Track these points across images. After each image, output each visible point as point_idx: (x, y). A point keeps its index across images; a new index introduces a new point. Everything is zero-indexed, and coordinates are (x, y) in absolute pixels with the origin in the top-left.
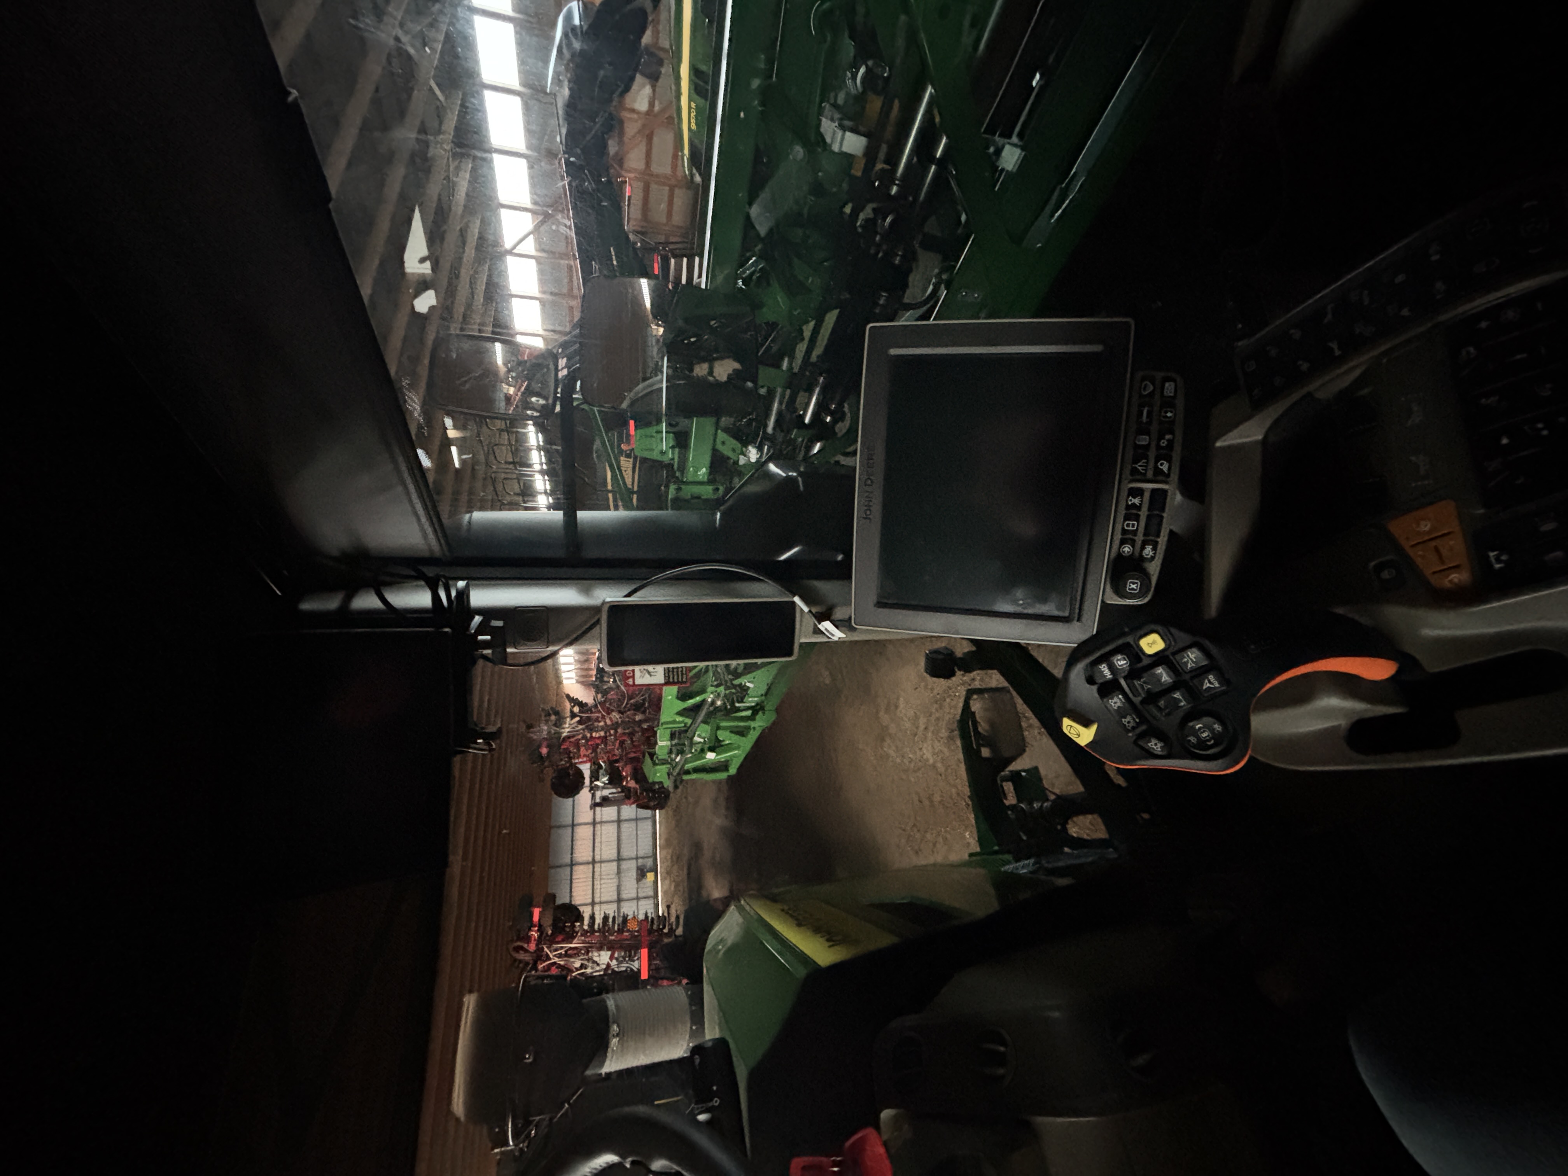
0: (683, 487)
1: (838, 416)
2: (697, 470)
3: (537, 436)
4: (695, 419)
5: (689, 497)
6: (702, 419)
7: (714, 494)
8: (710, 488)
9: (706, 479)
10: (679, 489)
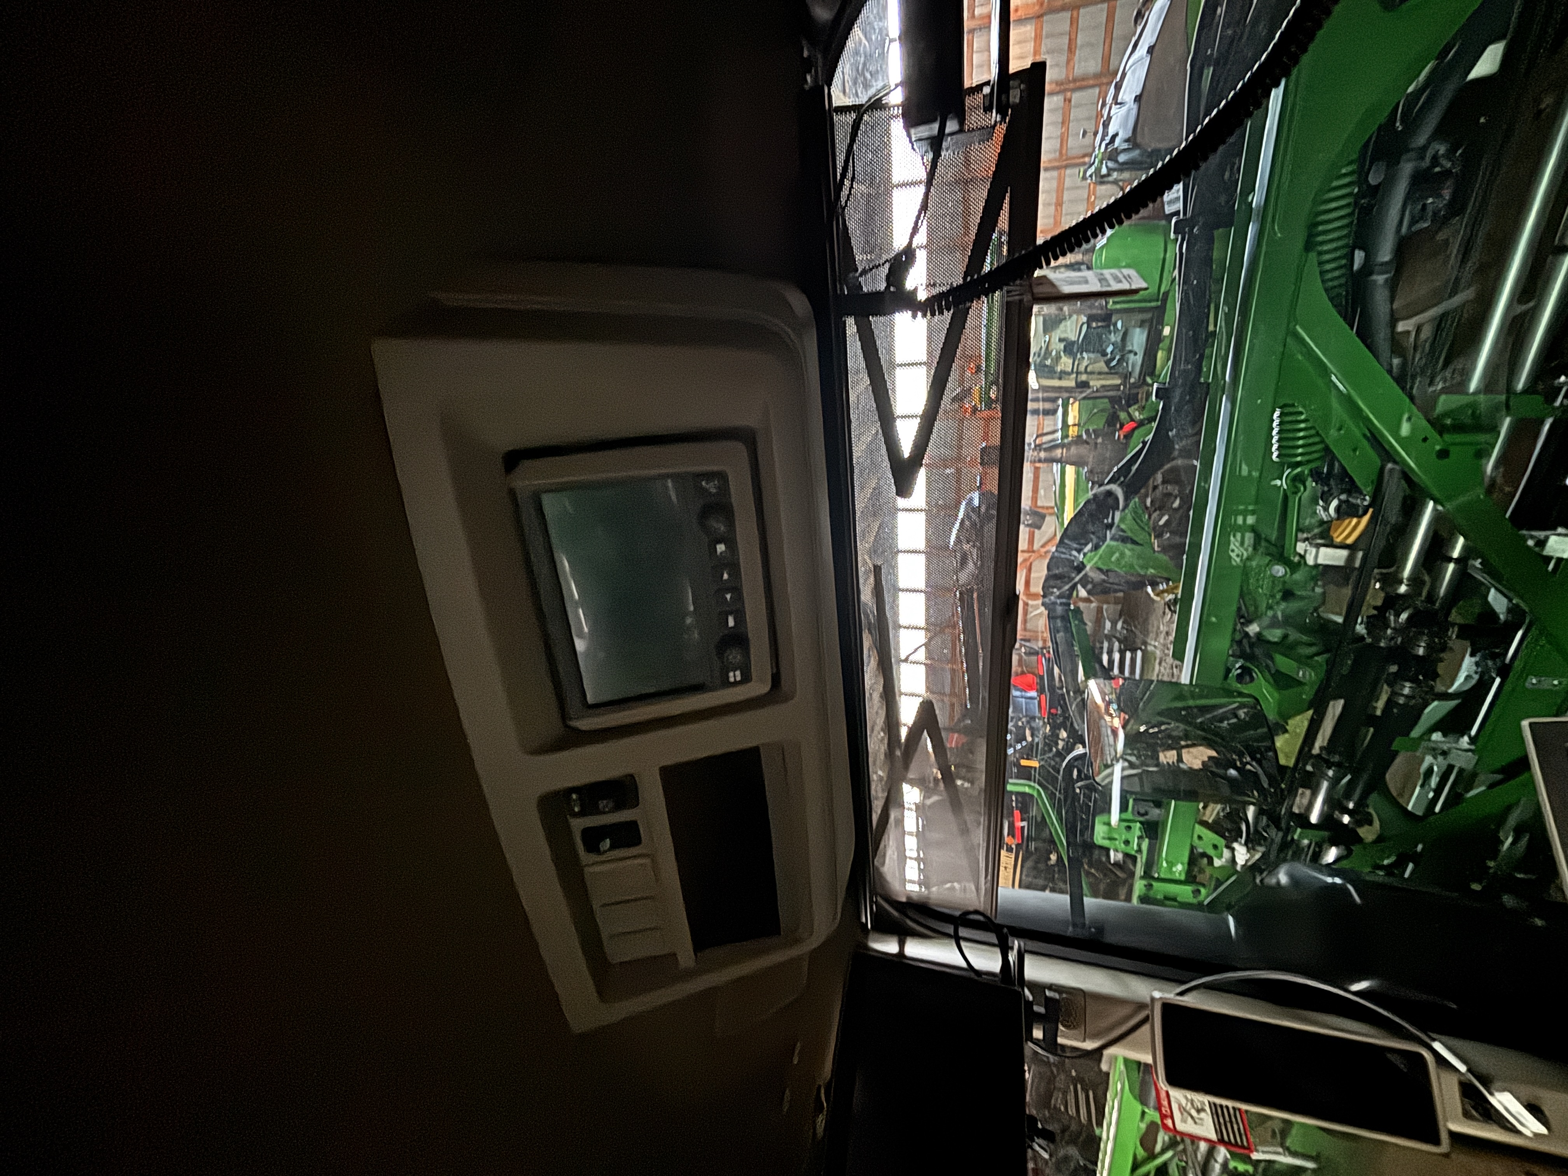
0: (1155, 884)
1: (1361, 817)
2: (1171, 865)
3: (917, 819)
4: (1173, 802)
5: (1162, 897)
6: (1181, 803)
7: (1194, 897)
8: (1188, 889)
9: (1183, 877)
10: (1149, 886)
